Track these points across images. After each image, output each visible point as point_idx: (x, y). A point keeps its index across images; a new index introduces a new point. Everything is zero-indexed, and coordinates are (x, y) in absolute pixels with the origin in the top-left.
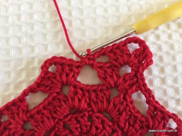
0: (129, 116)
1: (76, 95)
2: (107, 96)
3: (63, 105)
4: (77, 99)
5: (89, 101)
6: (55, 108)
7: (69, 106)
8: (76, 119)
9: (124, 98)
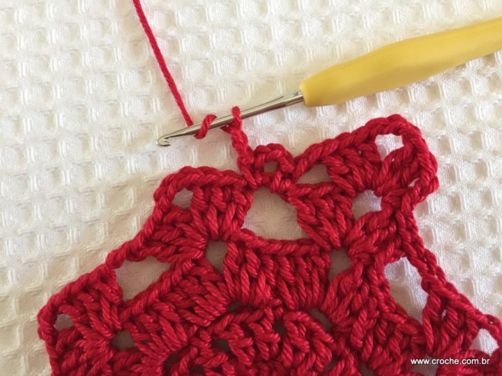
0: (376, 320)
1: (244, 265)
2: (321, 270)
3: (209, 293)
4: (245, 276)
5: (277, 283)
6: (189, 298)
7: (224, 294)
8: (243, 325)
9: (366, 276)
